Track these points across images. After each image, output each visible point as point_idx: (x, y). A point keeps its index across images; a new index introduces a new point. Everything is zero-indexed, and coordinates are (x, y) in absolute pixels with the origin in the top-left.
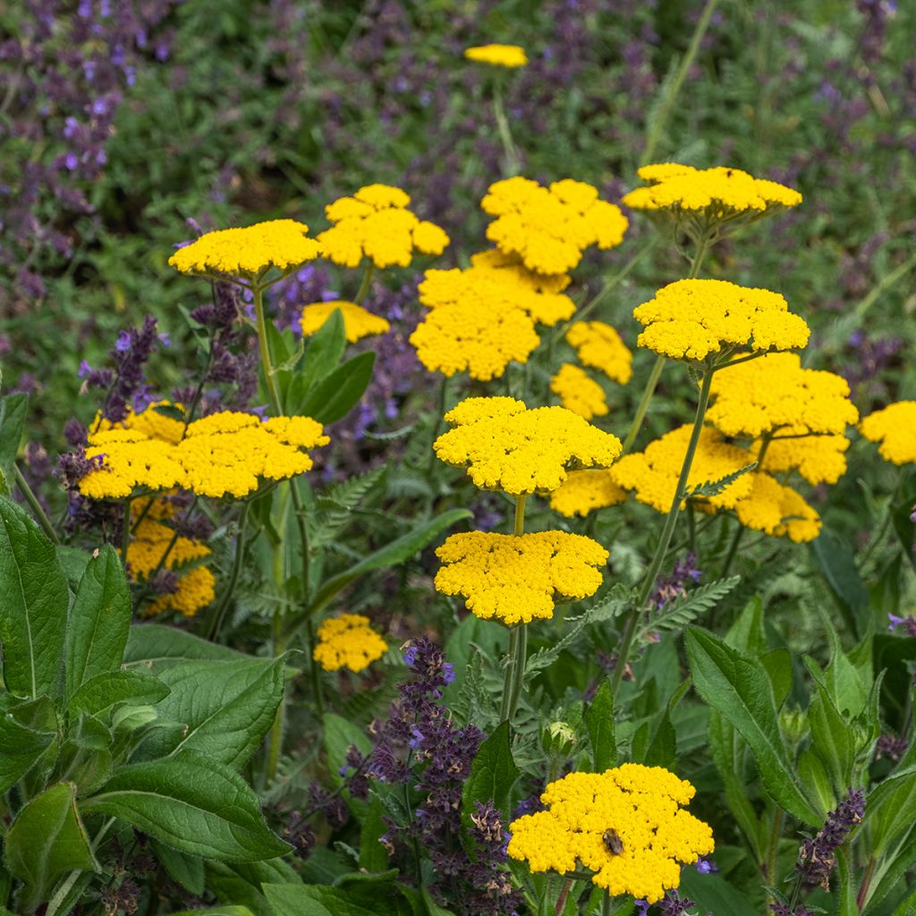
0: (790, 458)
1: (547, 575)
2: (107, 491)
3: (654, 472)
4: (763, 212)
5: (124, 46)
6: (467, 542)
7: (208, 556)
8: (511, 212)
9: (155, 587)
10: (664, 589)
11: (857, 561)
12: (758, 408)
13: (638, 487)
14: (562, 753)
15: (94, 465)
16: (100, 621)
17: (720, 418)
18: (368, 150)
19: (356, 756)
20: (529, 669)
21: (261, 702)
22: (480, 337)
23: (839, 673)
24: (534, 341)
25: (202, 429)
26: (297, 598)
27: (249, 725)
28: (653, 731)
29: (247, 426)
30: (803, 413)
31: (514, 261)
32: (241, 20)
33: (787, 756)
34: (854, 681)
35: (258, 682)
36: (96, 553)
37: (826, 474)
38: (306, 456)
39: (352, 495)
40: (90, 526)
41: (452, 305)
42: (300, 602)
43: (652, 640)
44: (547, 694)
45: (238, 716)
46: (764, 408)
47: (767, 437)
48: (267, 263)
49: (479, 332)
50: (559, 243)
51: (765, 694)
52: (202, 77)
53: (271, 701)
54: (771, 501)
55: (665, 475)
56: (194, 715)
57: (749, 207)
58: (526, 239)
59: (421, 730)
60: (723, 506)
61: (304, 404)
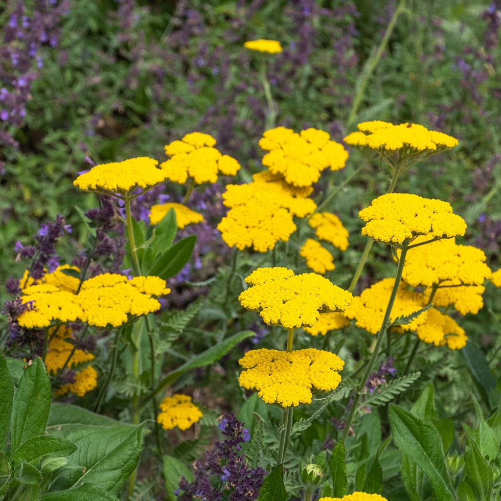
0: (449, 298)
1: (307, 377)
2: (35, 324)
3: (366, 308)
4: (434, 151)
5: (37, 44)
6: (258, 356)
7: (93, 360)
8: (277, 148)
9: (61, 379)
10: (373, 380)
11: (488, 359)
12: (430, 269)
13: (357, 317)
14: (314, 483)
15: (27, 307)
16: (32, 404)
17: (407, 275)
18: (179, 101)
19: (185, 483)
20: (293, 432)
21: (130, 452)
22: (260, 225)
23: (483, 433)
24: (293, 228)
25: (93, 284)
26: (147, 385)
27: (122, 466)
28: (368, 469)
29: (120, 282)
30: (458, 272)
31: (279, 178)
32: (99, 21)
33: (451, 484)
34: (491, 438)
35: (128, 440)
36: (30, 363)
37: (471, 309)
38: (157, 301)
39: (181, 322)
40: (24, 344)
41: (243, 206)
42: (149, 387)
43: (366, 412)
44: (301, 444)
45: (116, 461)
46: (434, 269)
47: (435, 286)
48: (134, 185)
49: (260, 222)
50: (307, 167)
51: (437, 446)
52: (76, 56)
53: (135, 452)
54: (437, 325)
55: (373, 310)
56: (88, 460)
57: (427, 148)
58: (287, 165)
59: (228, 470)
60: (409, 330)
61: (152, 267)
